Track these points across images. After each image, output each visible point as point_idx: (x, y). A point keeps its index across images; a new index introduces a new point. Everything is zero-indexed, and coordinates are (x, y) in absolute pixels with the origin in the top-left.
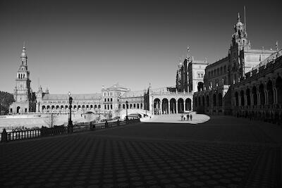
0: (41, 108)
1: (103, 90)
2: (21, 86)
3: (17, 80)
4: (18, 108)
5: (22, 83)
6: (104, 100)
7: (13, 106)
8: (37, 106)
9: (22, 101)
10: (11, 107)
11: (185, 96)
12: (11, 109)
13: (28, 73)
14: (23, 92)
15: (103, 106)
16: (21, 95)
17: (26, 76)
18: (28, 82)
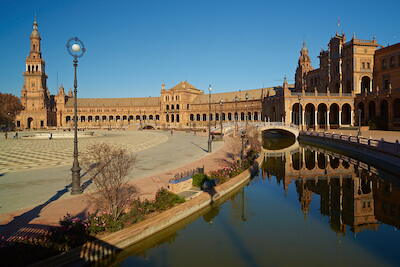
0: (64, 119)
1: (163, 92)
2: (33, 85)
3: (26, 75)
4: (30, 120)
5: (33, 80)
6: (165, 107)
7: (22, 118)
8: (58, 116)
9: (35, 108)
10: (18, 118)
11: (341, 100)
12: (19, 122)
13: (43, 64)
14: (36, 95)
15: (163, 117)
16: (34, 99)
17: (40, 69)
18: (44, 78)
